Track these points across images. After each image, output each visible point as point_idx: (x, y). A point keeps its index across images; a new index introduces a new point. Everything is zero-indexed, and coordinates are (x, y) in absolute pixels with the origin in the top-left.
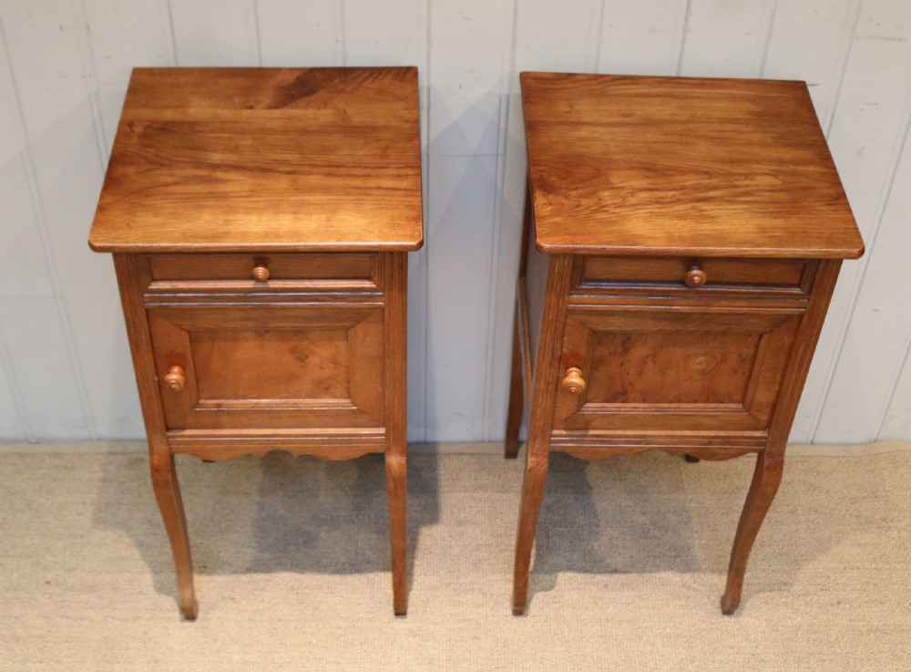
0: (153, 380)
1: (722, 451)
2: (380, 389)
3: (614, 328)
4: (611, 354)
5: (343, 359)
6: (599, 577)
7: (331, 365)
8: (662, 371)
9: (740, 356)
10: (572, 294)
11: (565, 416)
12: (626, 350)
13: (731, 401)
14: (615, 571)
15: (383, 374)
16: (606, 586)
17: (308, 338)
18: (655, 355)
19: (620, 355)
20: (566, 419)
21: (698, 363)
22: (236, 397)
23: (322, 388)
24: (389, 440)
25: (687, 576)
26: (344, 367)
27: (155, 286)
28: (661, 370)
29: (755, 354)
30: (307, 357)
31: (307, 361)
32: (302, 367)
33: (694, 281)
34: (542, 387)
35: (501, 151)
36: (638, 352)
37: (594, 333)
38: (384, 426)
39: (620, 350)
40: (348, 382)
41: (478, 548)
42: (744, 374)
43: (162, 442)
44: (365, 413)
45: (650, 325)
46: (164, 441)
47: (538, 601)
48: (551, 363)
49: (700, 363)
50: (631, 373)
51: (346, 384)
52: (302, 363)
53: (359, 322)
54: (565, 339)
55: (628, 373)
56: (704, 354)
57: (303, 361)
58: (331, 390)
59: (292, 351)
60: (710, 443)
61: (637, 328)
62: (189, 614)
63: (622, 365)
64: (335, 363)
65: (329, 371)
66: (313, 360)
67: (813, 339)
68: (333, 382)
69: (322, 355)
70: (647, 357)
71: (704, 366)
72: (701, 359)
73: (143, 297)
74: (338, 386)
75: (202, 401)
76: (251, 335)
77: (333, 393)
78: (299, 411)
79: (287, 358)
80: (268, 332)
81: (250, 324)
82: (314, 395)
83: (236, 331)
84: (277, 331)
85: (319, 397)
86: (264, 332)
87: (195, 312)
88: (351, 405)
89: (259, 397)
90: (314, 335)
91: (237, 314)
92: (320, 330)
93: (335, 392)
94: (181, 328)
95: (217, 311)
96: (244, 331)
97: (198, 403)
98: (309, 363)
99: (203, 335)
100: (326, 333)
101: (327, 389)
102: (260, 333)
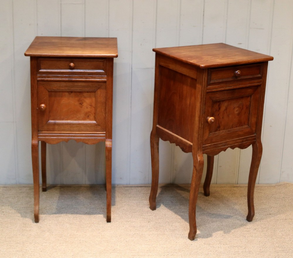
0: (36, 109)
1: (246, 144)
2: (104, 116)
5: (93, 105)
7: (90, 107)
9: (246, 106)
15: (105, 109)
17: (83, 95)
21: (236, 111)
22: (60, 119)
23: (87, 116)
24: (107, 136)
26: (94, 107)
27: (41, 70)
29: (250, 104)
30: (83, 103)
31: (83, 104)
32: (81, 107)
38: (105, 131)
40: (95, 114)
42: (247, 113)
44: (99, 125)
46: (37, 135)
51: (94, 114)
52: (81, 106)
53: (99, 88)
56: (238, 107)
57: (82, 105)
58: (89, 117)
59: (79, 101)
64: (91, 106)
65: (89, 110)
66: (85, 104)
68: (90, 113)
69: (88, 101)
71: (238, 112)
73: (37, 76)
74: (92, 115)
75: (50, 120)
76: (67, 94)
77: (90, 118)
78: (79, 124)
79: (77, 103)
80: (72, 92)
81: (66, 88)
82: (84, 119)
83: (63, 92)
84: (75, 92)
85: (86, 120)
86: (71, 93)
87: (51, 83)
88: (95, 122)
89: (67, 119)
90: (85, 94)
91: (64, 84)
92: (87, 92)
93: (91, 118)
94: (47, 89)
95: (58, 83)
96: (65, 92)
97: (49, 121)
98: (83, 105)
99: (53, 93)
100: (89, 94)
101: (88, 116)
102: (70, 93)
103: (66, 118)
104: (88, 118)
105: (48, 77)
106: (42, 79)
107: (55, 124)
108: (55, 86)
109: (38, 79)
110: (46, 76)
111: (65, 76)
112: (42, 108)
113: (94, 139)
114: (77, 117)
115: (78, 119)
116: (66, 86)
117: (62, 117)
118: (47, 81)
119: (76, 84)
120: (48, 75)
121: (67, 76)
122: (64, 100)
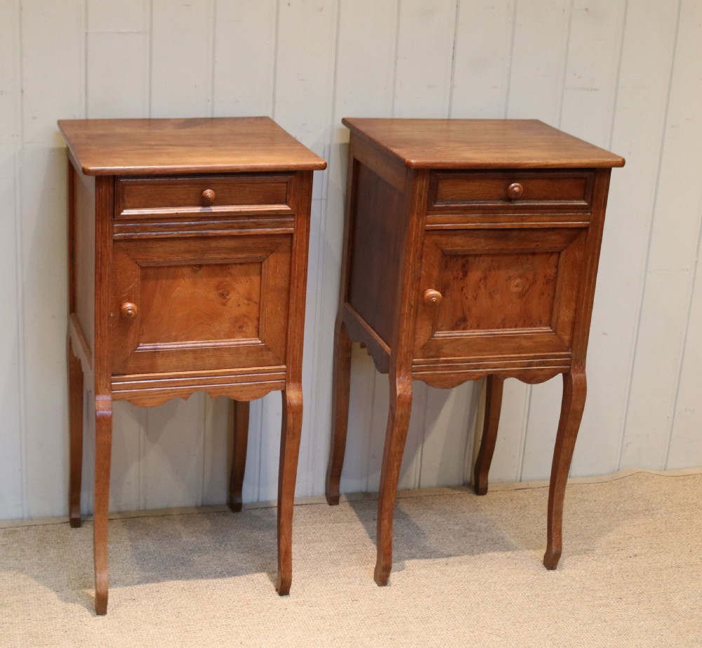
0: (109, 316)
1: (540, 372)
2: (283, 324)
3: (458, 248)
4: (454, 278)
5: (255, 297)
6: (437, 560)
7: (246, 302)
8: (491, 295)
9: (545, 277)
10: (429, 215)
11: (422, 343)
12: (465, 274)
13: (541, 324)
14: (451, 556)
15: (288, 305)
16: (447, 564)
17: (231, 273)
18: (485, 278)
19: (461, 279)
20: (424, 345)
21: (516, 286)
22: (168, 340)
23: (238, 327)
24: (289, 377)
25: (509, 554)
26: (256, 303)
27: (126, 212)
28: (490, 293)
29: (557, 273)
30: (228, 294)
31: (228, 297)
32: (224, 304)
33: (515, 191)
34: (406, 311)
35: (324, 197)
36: (475, 275)
37: (444, 254)
38: (285, 364)
39: (461, 274)
40: (259, 319)
41: (330, 553)
42: (549, 295)
43: (106, 387)
44: (269, 349)
45: (482, 245)
46: (109, 385)
47: (394, 577)
48: (413, 285)
49: (517, 286)
50: (469, 298)
51: (256, 322)
52: (224, 301)
53: (272, 252)
54: (423, 260)
55: (467, 298)
56: (520, 276)
57: (225, 298)
58: (244, 329)
59: (217, 288)
60: (530, 364)
61: (474, 247)
62: (101, 606)
63: (462, 289)
64: (249, 299)
65: (244, 309)
66: (233, 297)
67: (596, 251)
68: (246, 320)
69: (242, 287)
70: (480, 281)
71: (520, 289)
72: (518, 280)
73: (113, 227)
74: (250, 324)
75: (141, 344)
76: (187, 271)
77: (245, 332)
78: (219, 349)
79: (213, 295)
80: (200, 266)
81: (190, 256)
82: (229, 335)
83: (177, 267)
84: (209, 265)
85: (234, 338)
86: (198, 269)
87: (149, 246)
88: (260, 342)
89: (187, 339)
90: (235, 270)
91: (182, 246)
92: (241, 264)
93: (247, 331)
94: (136, 262)
95: (168, 244)
96: (183, 266)
97: (139, 346)
98: (229, 299)
99: (151, 272)
100: (246, 267)
101: (241, 327)
102: (195, 268)
103: (184, 337)
104: (241, 332)
105: (145, 229)
106: (125, 236)
107: (155, 353)
108: (158, 254)
109: (116, 235)
110: (137, 227)
111: (186, 223)
112: (128, 314)
113: (255, 387)
114: (213, 331)
115: (216, 336)
116: (188, 252)
117: (174, 334)
118: (141, 240)
119: (213, 244)
120: (141, 224)
121: (193, 223)
122: (178, 288)
